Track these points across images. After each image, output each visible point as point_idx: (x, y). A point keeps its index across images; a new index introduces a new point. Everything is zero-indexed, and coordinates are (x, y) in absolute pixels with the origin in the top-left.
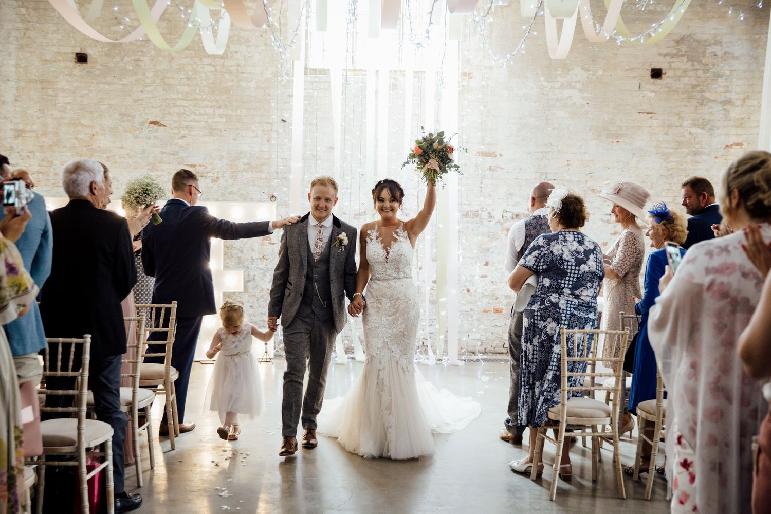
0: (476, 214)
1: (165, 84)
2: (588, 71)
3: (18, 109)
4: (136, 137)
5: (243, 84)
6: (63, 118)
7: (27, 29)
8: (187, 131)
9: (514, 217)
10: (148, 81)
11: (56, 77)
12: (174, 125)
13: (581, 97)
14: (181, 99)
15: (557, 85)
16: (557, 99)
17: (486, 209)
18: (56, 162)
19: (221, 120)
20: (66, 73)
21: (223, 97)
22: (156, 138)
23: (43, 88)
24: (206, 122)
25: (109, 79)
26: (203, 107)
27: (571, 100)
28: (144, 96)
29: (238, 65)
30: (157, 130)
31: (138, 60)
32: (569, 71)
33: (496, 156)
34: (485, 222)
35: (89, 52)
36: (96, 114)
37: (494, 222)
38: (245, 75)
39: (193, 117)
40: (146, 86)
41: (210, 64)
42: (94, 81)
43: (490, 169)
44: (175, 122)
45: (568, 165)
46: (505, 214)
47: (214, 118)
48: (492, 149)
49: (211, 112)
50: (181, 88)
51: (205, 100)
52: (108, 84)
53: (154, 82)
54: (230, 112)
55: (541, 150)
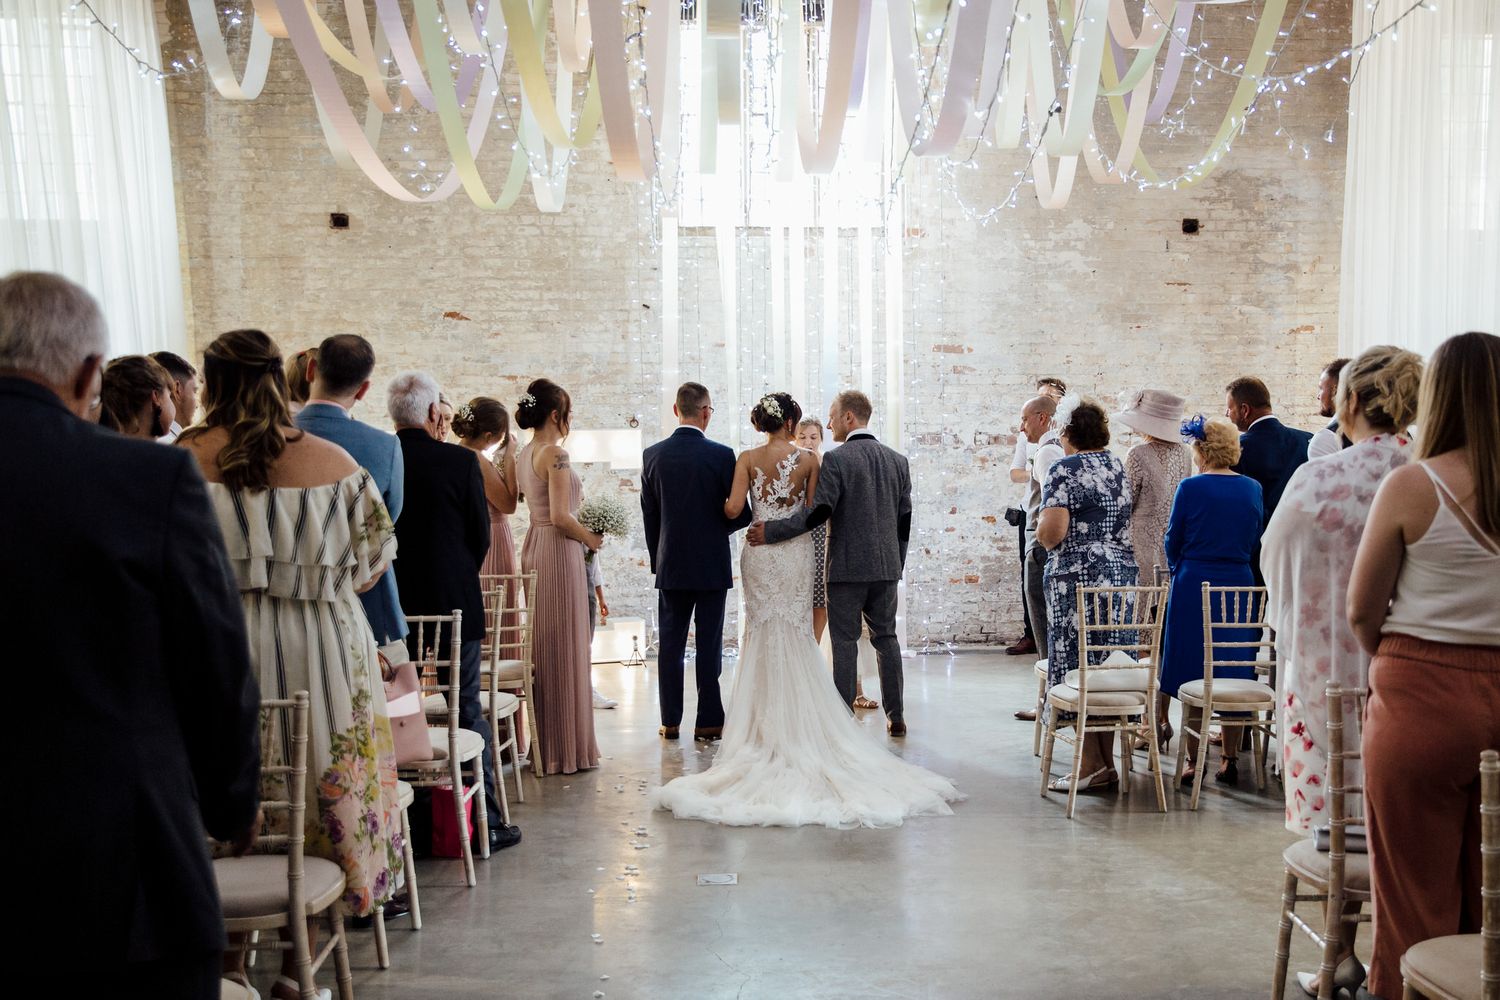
0: (937, 438)
1: (466, 256)
2: (1094, 223)
3: (247, 300)
4: (426, 337)
5: (583, 253)
6: (314, 312)
7: (257, 180)
8: (501, 326)
9: (992, 441)
10: (441, 252)
11: (303, 250)
12: (481, 318)
13: (1085, 263)
14: (493, 278)
15: (1050, 245)
16: (1049, 265)
17: (951, 431)
19: (551, 308)
20: (317, 243)
21: (554, 274)
22: (454, 337)
23: (283, 268)
24: (529, 311)
25: (382, 251)
26: (525, 289)
27: (1070, 267)
28: (435, 275)
29: (575, 225)
30: (456, 325)
31: (424, 221)
32: (1067, 223)
33: (962, 351)
34: (950, 450)
35: (352, 211)
36: (364, 305)
37: (962, 448)
38: (586, 240)
39: (509, 304)
40: (438, 260)
41: (533, 225)
42: (360, 255)
43: (955, 370)
44: (483, 312)
45: (1068, 362)
46: (978, 437)
47: (541, 305)
48: (957, 342)
49: (537, 296)
50: (490, 262)
51: (526, 278)
52: (381, 258)
53: (449, 253)
54: (565, 295)
55: (1029, 342)
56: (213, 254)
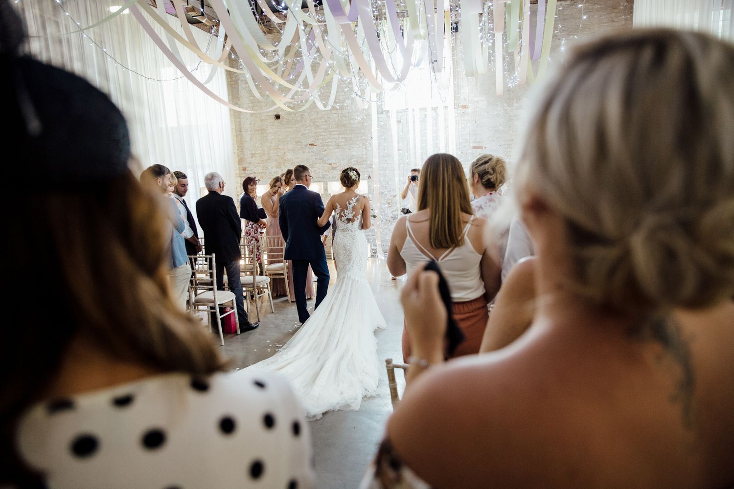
1: (315, 125)
3: (252, 144)
4: (304, 152)
5: (352, 121)
6: (270, 146)
7: (253, 106)
8: (326, 147)
10: (308, 124)
11: (267, 127)
12: (320, 145)
14: (324, 132)
18: (269, 167)
19: (342, 140)
20: (271, 124)
21: (343, 129)
22: (312, 152)
23: (262, 133)
24: (335, 142)
25: (290, 125)
26: (334, 135)
28: (306, 132)
29: (349, 113)
30: (313, 148)
31: (302, 115)
32: (521, 99)
33: (482, 148)
35: (280, 113)
36: (285, 143)
38: (352, 117)
39: (329, 140)
40: (307, 127)
41: (335, 113)
42: (283, 127)
44: (321, 143)
47: (339, 140)
48: (480, 145)
49: (337, 137)
50: (322, 127)
51: (334, 131)
52: (290, 128)
53: (310, 124)
54: (346, 136)
55: (507, 143)
56: (242, 130)
